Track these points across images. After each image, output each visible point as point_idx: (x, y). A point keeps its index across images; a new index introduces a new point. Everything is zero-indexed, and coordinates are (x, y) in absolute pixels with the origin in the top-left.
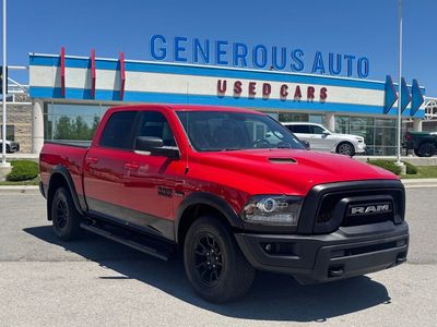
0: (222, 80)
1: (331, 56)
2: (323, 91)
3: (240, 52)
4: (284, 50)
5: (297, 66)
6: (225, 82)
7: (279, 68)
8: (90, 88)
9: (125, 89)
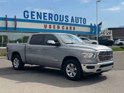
0: (46, 24)
1: (76, 17)
2: (74, 28)
3: (51, 16)
4: (63, 16)
5: (67, 20)
6: (46, 25)
7: (62, 21)
8: (5, 26)
9: (17, 27)
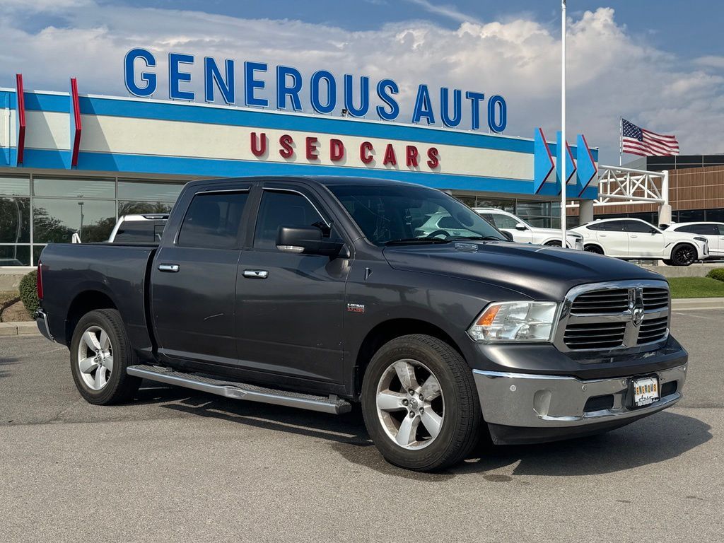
0: (258, 132)
1: (444, 92)
2: (433, 153)
4: (365, 81)
6: (263, 135)
7: (356, 113)
9: (83, 148)
